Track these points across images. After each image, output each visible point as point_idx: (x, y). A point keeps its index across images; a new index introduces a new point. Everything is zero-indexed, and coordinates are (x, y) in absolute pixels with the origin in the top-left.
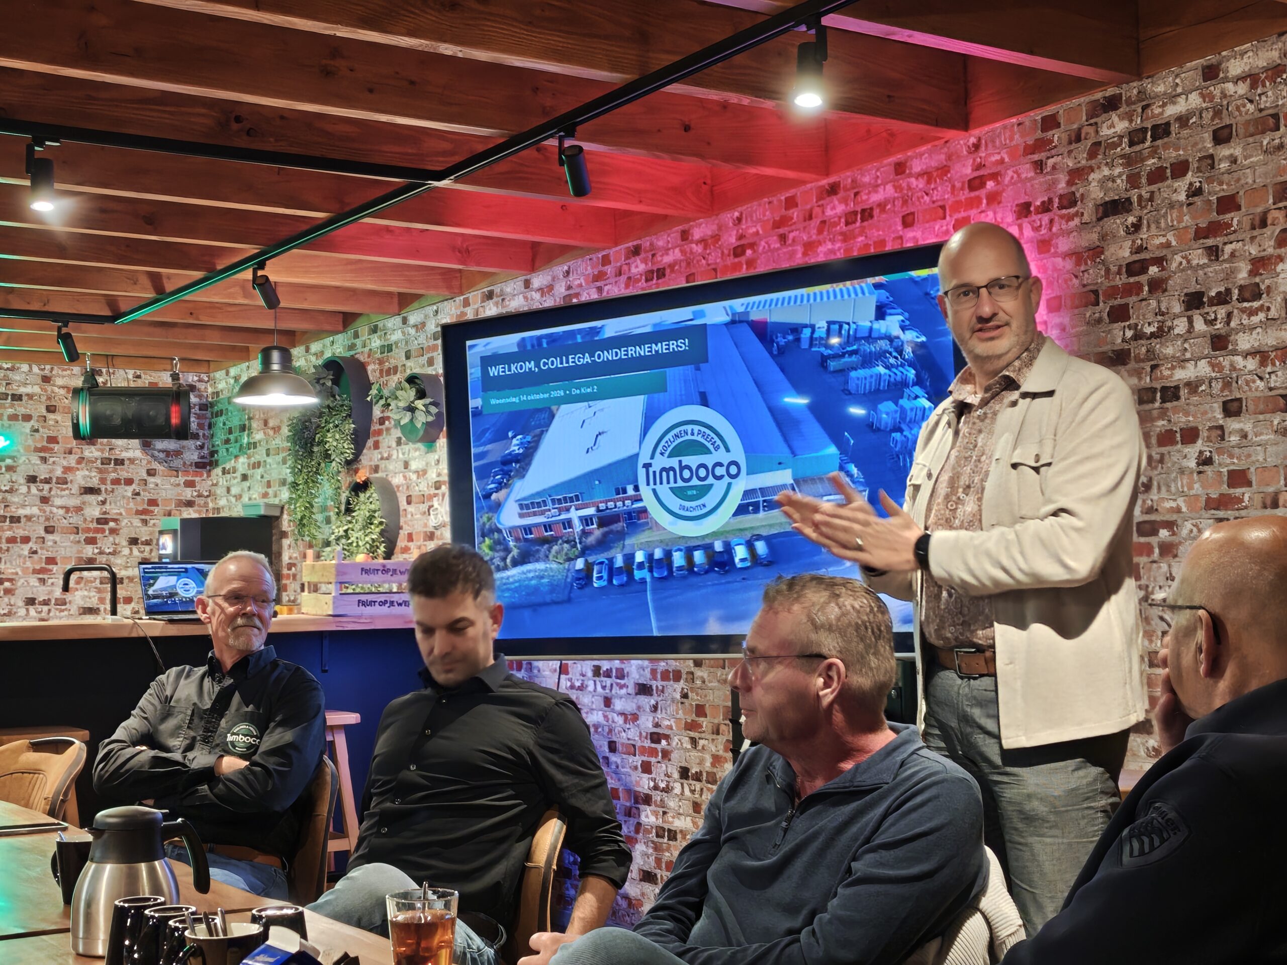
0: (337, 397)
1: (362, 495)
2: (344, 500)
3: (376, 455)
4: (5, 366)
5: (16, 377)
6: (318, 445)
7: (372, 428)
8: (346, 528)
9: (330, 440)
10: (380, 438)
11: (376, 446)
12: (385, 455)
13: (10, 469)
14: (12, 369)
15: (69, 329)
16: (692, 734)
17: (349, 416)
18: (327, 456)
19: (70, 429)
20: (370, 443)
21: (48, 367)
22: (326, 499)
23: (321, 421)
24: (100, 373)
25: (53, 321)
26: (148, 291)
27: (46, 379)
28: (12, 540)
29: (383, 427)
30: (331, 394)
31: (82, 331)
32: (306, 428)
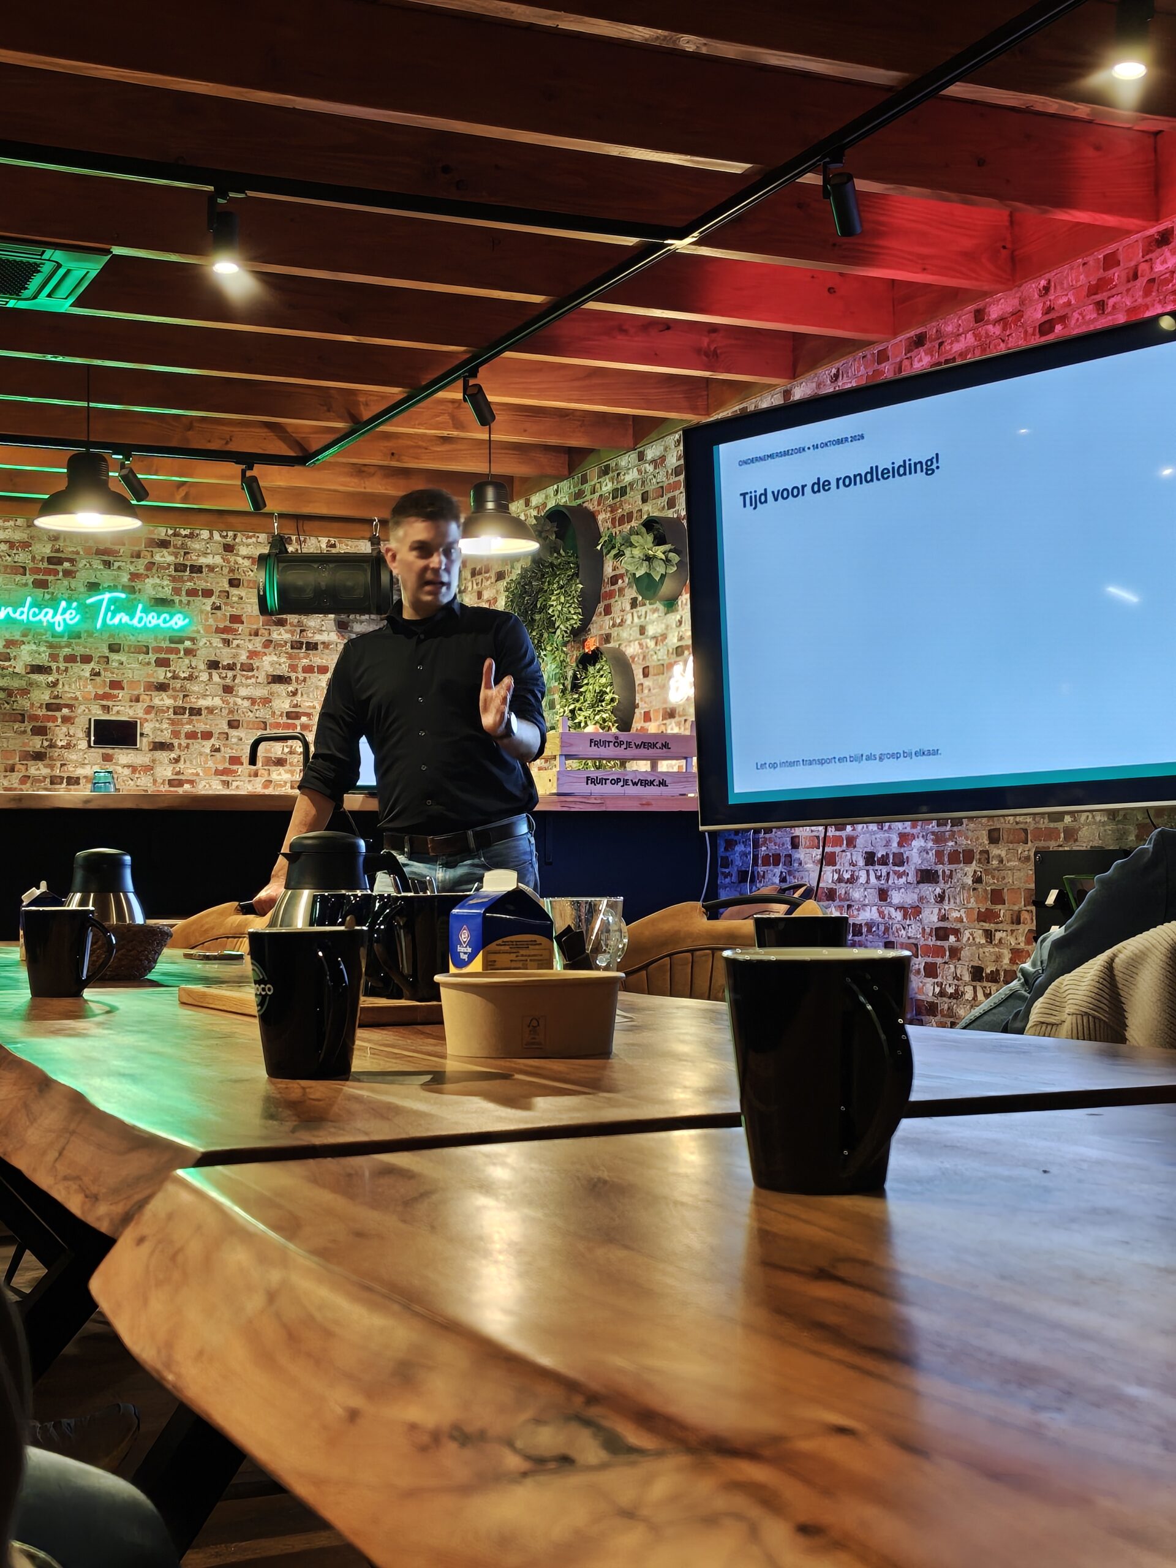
0: (561, 551)
1: (591, 669)
2: (570, 674)
3: (607, 622)
4: (183, 532)
5: (195, 545)
6: (540, 613)
7: (603, 590)
8: (572, 707)
9: (554, 603)
10: (612, 601)
11: (608, 611)
12: (618, 621)
13: (189, 652)
14: (191, 536)
15: (258, 470)
16: (987, 926)
17: (577, 575)
18: (551, 624)
19: (256, 607)
20: (600, 608)
21: (231, 534)
23: (543, 583)
24: (290, 541)
25: (236, 463)
26: (341, 418)
27: (229, 548)
28: (192, 735)
29: (616, 587)
30: (554, 549)
31: (271, 478)
32: (526, 592)
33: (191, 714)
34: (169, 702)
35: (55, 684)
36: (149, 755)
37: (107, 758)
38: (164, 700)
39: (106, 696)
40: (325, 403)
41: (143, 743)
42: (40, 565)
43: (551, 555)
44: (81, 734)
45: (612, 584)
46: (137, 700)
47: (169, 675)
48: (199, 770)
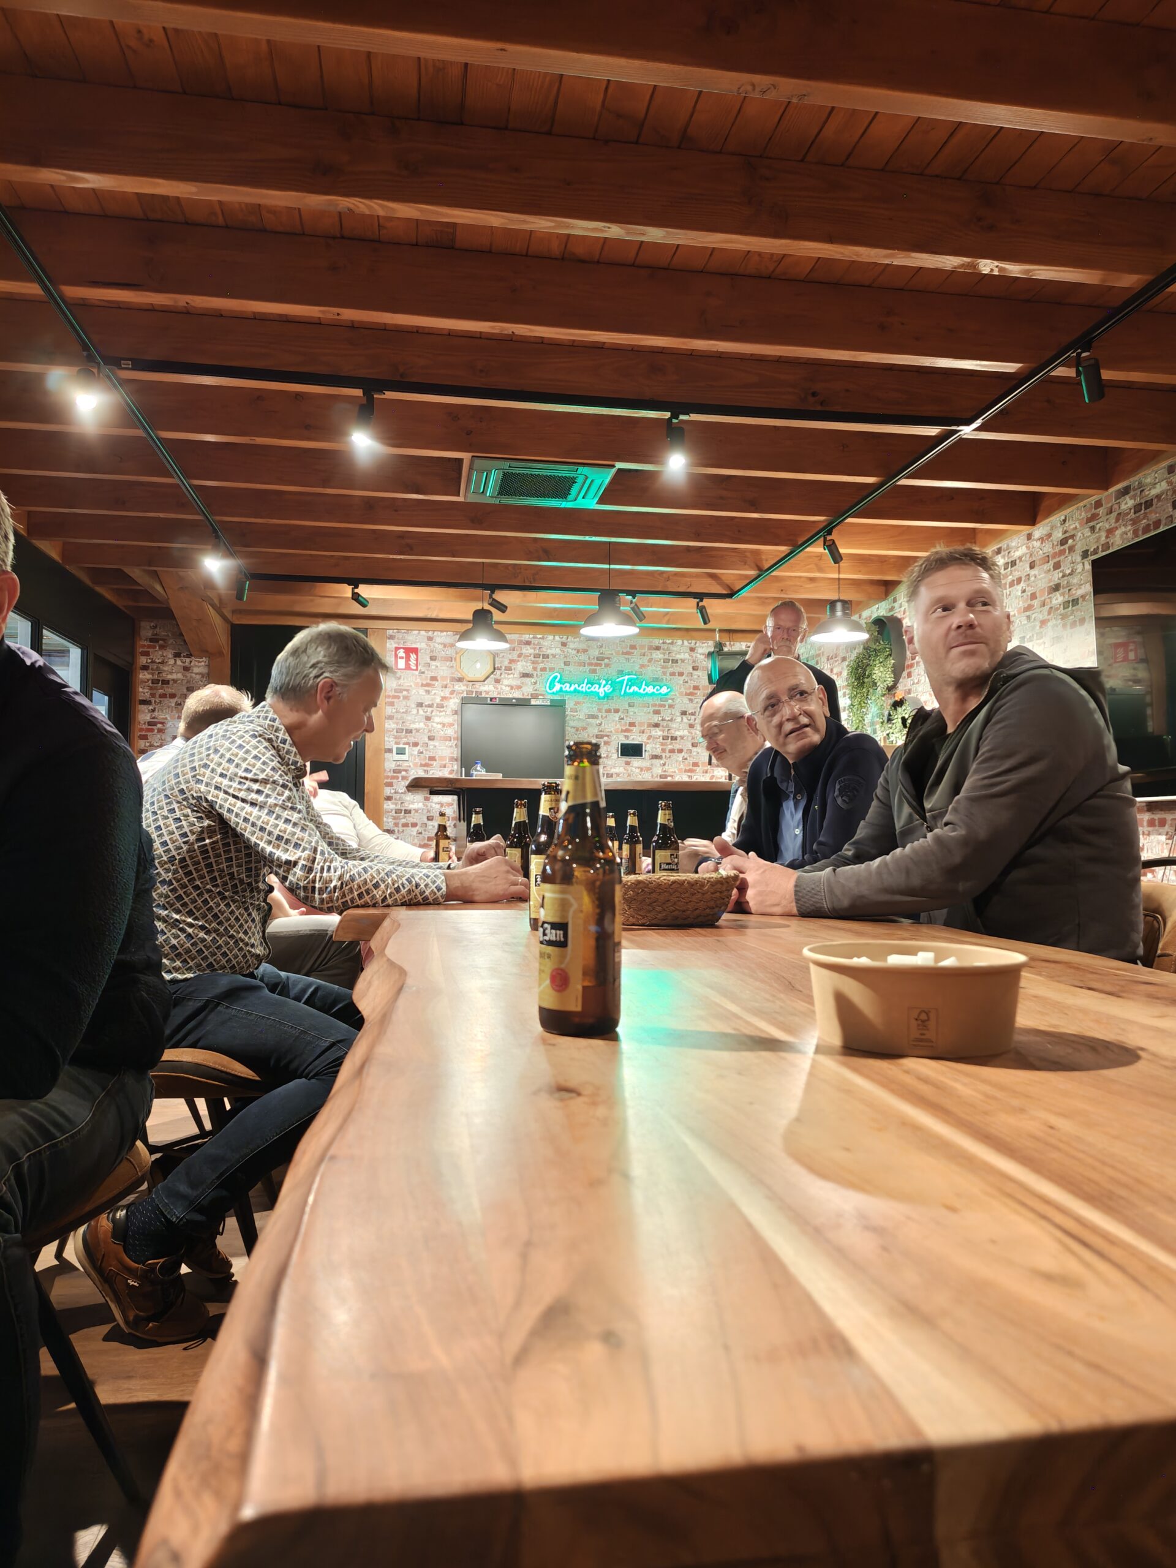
0: (881, 642)
1: (899, 709)
2: (886, 713)
3: (909, 681)
4: (668, 641)
5: (674, 648)
6: (867, 678)
7: (906, 664)
8: (888, 732)
9: (877, 672)
10: (912, 670)
11: (909, 675)
12: (916, 681)
13: (671, 706)
14: (672, 643)
15: (706, 602)
17: (891, 655)
18: (875, 684)
19: (707, 681)
20: (905, 674)
21: (694, 642)
22: (873, 717)
23: (870, 660)
24: (725, 645)
25: (694, 598)
26: (751, 568)
27: (692, 650)
28: (672, 751)
29: (915, 661)
30: (877, 641)
31: (714, 607)
32: (859, 666)
33: (672, 740)
34: (660, 733)
35: (600, 724)
36: (650, 761)
37: (628, 763)
38: (658, 732)
39: (627, 731)
40: (743, 559)
41: (645, 755)
42: (593, 661)
43: (875, 644)
44: (614, 751)
45: (912, 660)
46: (643, 732)
47: (660, 719)
48: (676, 770)
